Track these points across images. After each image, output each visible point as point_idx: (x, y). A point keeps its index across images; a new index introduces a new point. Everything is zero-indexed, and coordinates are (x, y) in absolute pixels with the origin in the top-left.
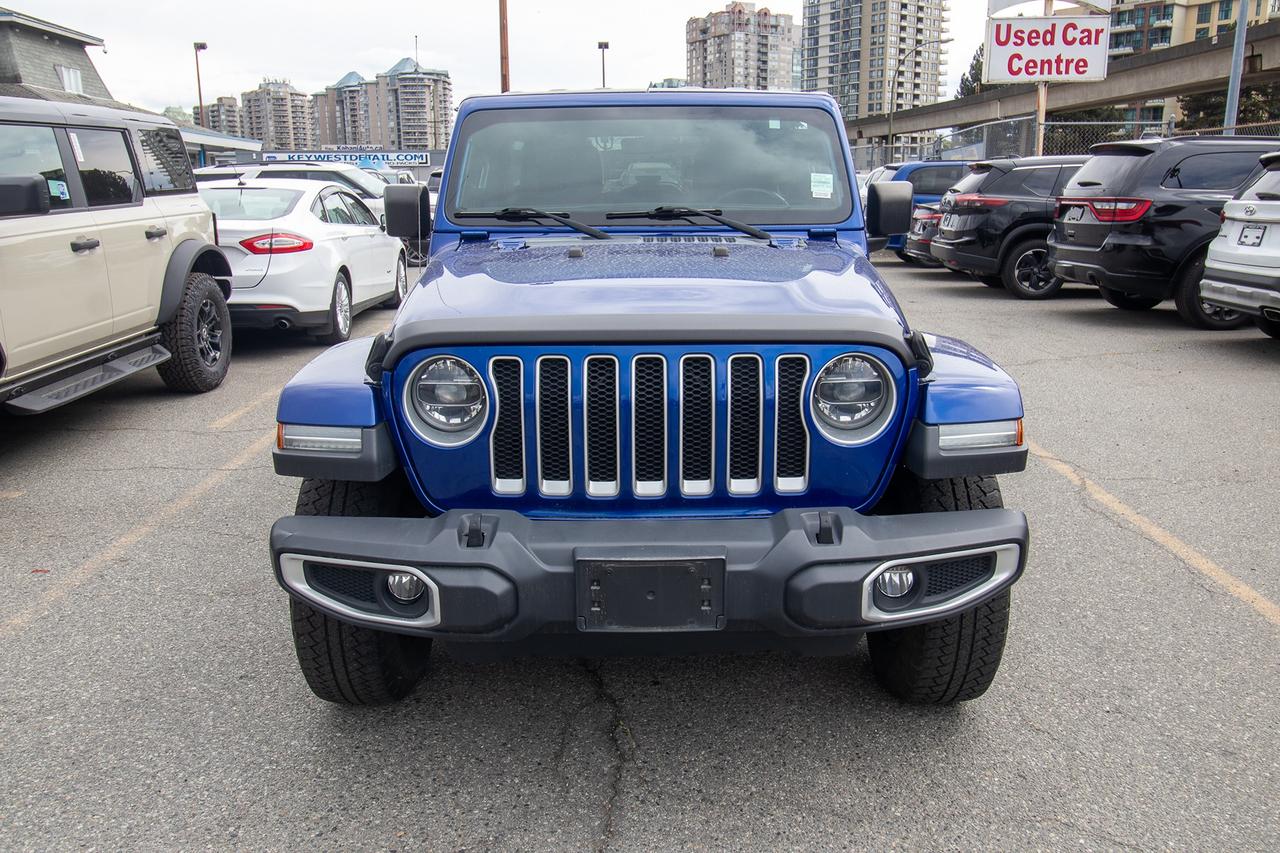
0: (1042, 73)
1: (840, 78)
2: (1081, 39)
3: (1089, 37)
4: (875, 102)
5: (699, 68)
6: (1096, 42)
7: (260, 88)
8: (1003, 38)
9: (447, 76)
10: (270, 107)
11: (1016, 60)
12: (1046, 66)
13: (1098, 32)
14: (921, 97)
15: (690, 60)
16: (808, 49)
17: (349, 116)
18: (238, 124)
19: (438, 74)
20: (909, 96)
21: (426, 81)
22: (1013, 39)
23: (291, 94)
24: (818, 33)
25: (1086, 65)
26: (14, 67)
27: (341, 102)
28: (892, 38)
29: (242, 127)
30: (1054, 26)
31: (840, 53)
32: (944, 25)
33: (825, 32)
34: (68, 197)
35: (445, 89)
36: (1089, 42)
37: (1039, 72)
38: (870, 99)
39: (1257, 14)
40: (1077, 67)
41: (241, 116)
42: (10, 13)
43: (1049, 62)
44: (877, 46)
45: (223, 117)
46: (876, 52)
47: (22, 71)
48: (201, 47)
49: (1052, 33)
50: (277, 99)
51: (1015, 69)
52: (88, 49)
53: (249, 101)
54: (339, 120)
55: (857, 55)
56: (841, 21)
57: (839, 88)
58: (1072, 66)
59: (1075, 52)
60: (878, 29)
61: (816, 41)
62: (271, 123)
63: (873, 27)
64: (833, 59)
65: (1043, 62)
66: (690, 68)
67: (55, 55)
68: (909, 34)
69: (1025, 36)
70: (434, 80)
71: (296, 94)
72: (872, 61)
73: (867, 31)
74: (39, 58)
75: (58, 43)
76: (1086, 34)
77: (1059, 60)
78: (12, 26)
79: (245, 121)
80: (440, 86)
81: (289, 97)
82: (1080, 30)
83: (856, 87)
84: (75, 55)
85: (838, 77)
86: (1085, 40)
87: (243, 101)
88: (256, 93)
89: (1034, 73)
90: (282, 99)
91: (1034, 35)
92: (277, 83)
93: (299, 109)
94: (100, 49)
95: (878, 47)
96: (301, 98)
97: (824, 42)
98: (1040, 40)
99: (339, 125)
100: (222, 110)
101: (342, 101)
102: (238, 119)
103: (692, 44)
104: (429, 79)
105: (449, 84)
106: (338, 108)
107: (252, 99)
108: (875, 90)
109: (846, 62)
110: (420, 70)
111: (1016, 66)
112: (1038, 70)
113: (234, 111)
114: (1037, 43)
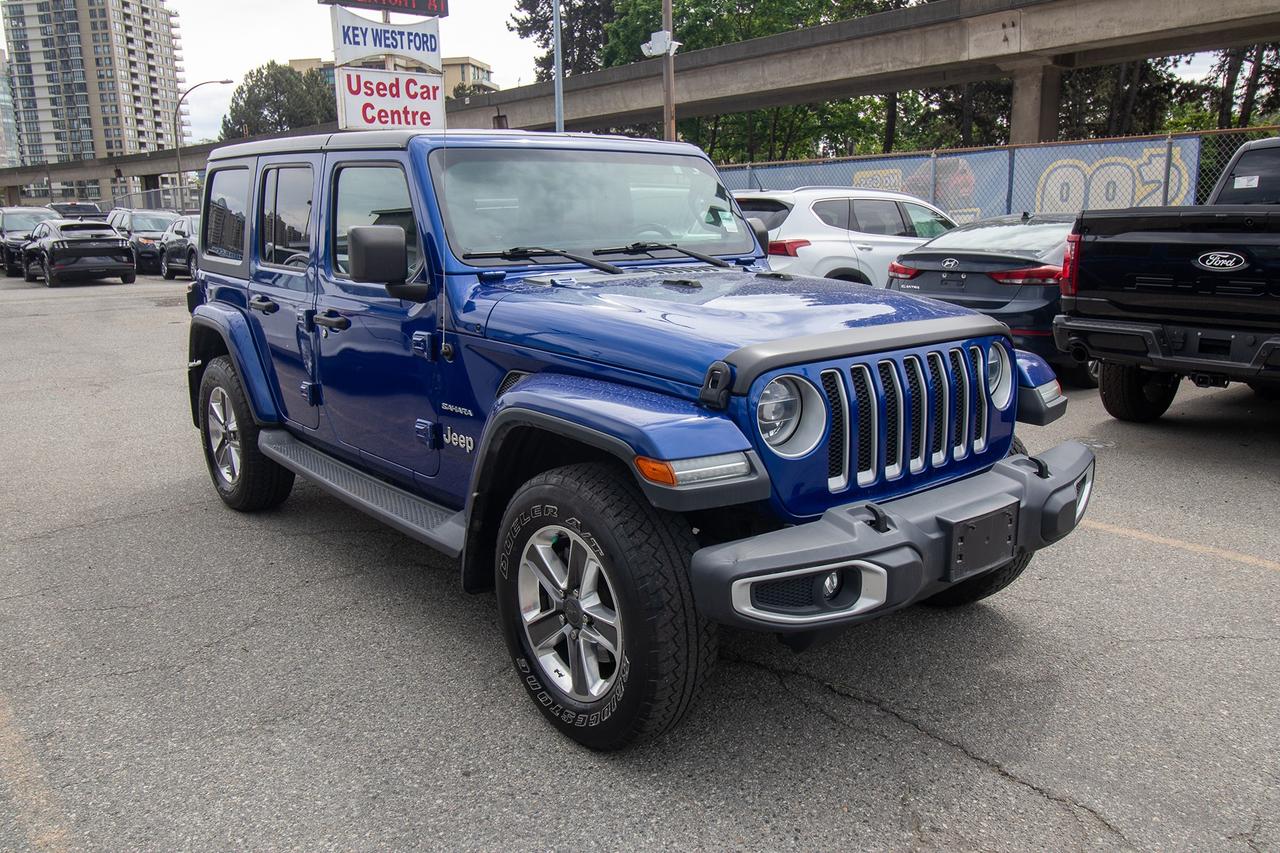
0: (393, 122)
1: (65, 111)
2: (422, 94)
3: (428, 91)
4: (113, 139)
6: (435, 98)
8: (354, 88)
11: (369, 109)
12: (396, 116)
13: (435, 89)
14: (165, 136)
16: (19, 77)
20: (151, 135)
22: (363, 89)
24: (29, 60)
25: (429, 118)
28: (122, 73)
30: (397, 80)
31: (61, 84)
32: (177, 64)
33: (37, 59)
36: (428, 97)
37: (390, 121)
38: (107, 135)
39: (463, 79)
40: (422, 119)
43: (398, 112)
44: (106, 79)
46: (105, 86)
49: (397, 86)
51: (369, 117)
55: (83, 87)
56: (56, 49)
57: (67, 123)
58: (418, 117)
59: (418, 105)
60: (104, 62)
61: (29, 69)
63: (97, 60)
64: (54, 90)
65: (393, 113)
68: (140, 69)
69: (374, 87)
72: (102, 95)
73: (90, 63)
76: (425, 89)
77: (406, 112)
82: (419, 86)
83: (88, 122)
85: (63, 110)
86: (425, 95)
89: (386, 122)
91: (381, 87)
95: (107, 83)
97: (39, 70)
98: (388, 92)
108: (111, 127)
109: (70, 95)
111: (370, 113)
112: (389, 119)
114: (385, 95)
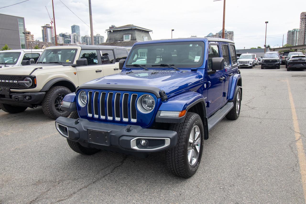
5: (304, 25)
9: (233, 32)
15: (301, 23)
19: (231, 32)
21: (228, 34)
26: (135, 37)
34: (98, 62)
35: (232, 35)
42: (136, 27)
47: (137, 38)
48: (173, 30)
52: (149, 32)
66: (301, 26)
67: (143, 34)
70: (230, 33)
74: (140, 35)
75: (144, 32)
78: (136, 29)
80: (231, 35)
84: (147, 34)
94: (152, 32)
103: (302, 19)
104: (228, 33)
105: (233, 34)
110: (226, 31)
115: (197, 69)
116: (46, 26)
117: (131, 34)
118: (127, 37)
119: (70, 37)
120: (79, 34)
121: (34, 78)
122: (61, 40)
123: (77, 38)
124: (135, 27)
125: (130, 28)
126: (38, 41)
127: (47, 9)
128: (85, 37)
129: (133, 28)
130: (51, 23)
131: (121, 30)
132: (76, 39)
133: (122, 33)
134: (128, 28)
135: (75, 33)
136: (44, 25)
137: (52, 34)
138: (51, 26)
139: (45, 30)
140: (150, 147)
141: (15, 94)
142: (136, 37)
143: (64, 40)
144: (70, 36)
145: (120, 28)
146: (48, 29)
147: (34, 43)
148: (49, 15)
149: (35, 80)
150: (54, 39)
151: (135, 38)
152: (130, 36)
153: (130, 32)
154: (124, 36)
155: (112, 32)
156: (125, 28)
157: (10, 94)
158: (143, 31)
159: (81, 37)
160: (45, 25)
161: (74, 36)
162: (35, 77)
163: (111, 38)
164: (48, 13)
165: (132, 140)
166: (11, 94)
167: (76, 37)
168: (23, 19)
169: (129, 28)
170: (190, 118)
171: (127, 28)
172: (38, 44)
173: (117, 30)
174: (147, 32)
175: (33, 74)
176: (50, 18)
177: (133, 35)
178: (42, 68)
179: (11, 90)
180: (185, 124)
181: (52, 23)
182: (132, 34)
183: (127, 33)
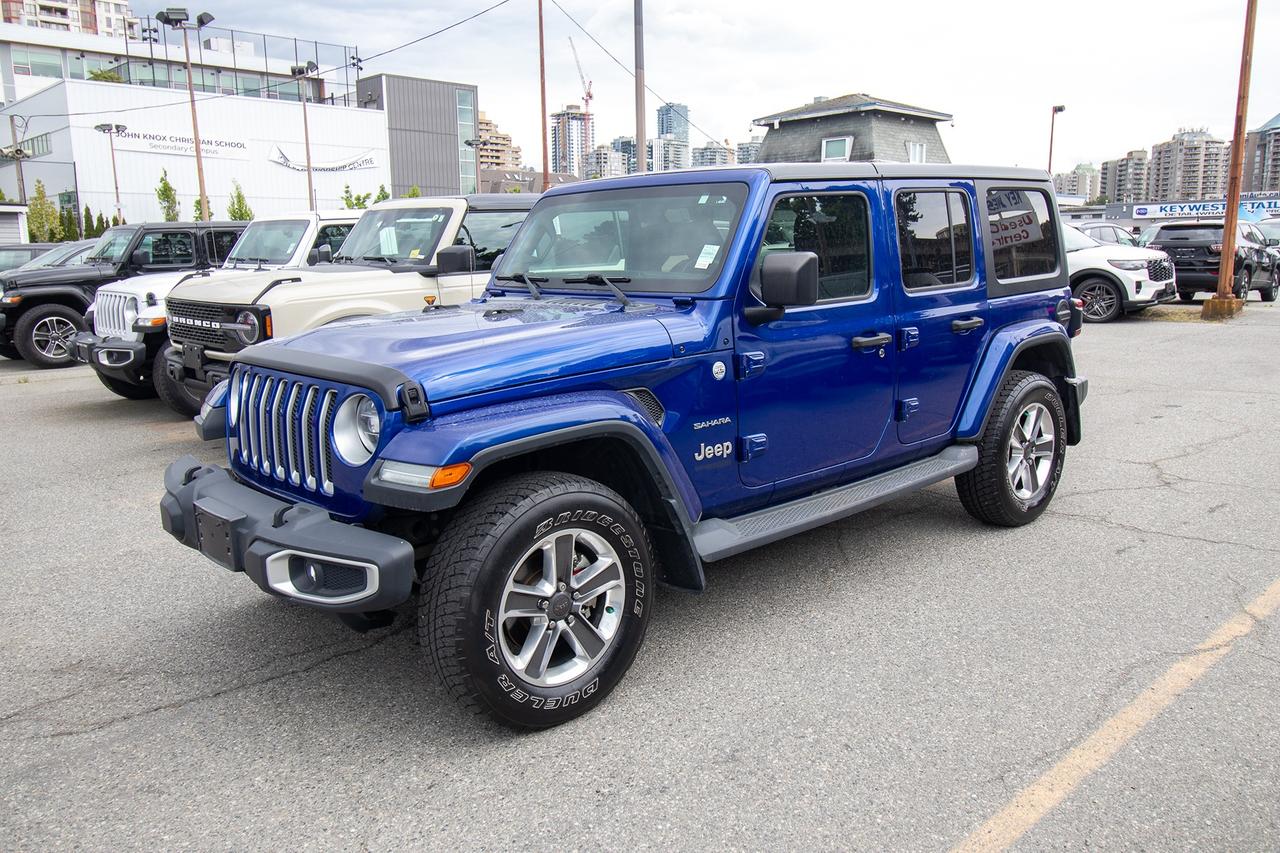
7: (1174, 138)
10: (1181, 157)
17: (1270, 162)
18: (1145, 177)
23: (1207, 142)
26: (871, 145)
27: (1263, 146)
29: (1148, 179)
41: (1149, 168)
42: (874, 102)
45: (1130, 170)
47: (876, 150)
48: (1059, 109)
50: (1190, 149)
52: (938, 124)
53: (1160, 153)
54: (1257, 165)
62: (1179, 173)
67: (909, 133)
71: (1212, 142)
74: (893, 136)
75: (912, 122)
79: (1152, 173)
81: (1204, 145)
84: (926, 131)
87: (1153, 153)
88: (1169, 144)
90: (1196, 148)
92: (1193, 132)
93: (1213, 157)
94: (950, 123)
96: (1217, 145)
99: (1256, 171)
100: (1131, 164)
101: (1265, 145)
102: (1145, 172)
106: (1258, 153)
107: (1163, 152)
113: (1143, 164)
115: (694, 299)
116: (568, 114)
117: (853, 135)
118: (834, 147)
119: (652, 151)
120: (686, 137)
121: (264, 315)
122: (616, 164)
123: (677, 154)
124: (871, 104)
125: (851, 110)
126: (532, 169)
127: (575, 46)
128: (706, 149)
129: (863, 109)
130: (587, 101)
131: (814, 120)
132: (671, 158)
133: (816, 131)
134: (842, 108)
135: (668, 135)
136: (559, 111)
137: (586, 140)
138: (583, 110)
139: (564, 126)
140: (329, 591)
141: (217, 367)
142: (875, 148)
143: (629, 165)
144: (651, 148)
145: (811, 112)
146: (575, 124)
147: (517, 177)
148: (579, 69)
149: (268, 323)
150: (590, 161)
151: (870, 149)
152: (849, 141)
153: (851, 126)
154: (824, 143)
155: (777, 126)
156: (830, 109)
157: (203, 365)
158: (908, 118)
159: (690, 149)
160: (565, 109)
161: (666, 146)
162: (268, 312)
163: (774, 152)
164: (578, 62)
165: (269, 559)
166: (207, 368)
167: (671, 149)
168: (473, 89)
169: (847, 111)
170: (527, 497)
171: (837, 108)
172: (530, 182)
173: (796, 118)
174: (927, 122)
175: (263, 302)
176: (584, 82)
177: (860, 138)
178: (299, 280)
179: (206, 352)
180: (494, 518)
181: (590, 101)
182: (856, 136)
183: (838, 131)
